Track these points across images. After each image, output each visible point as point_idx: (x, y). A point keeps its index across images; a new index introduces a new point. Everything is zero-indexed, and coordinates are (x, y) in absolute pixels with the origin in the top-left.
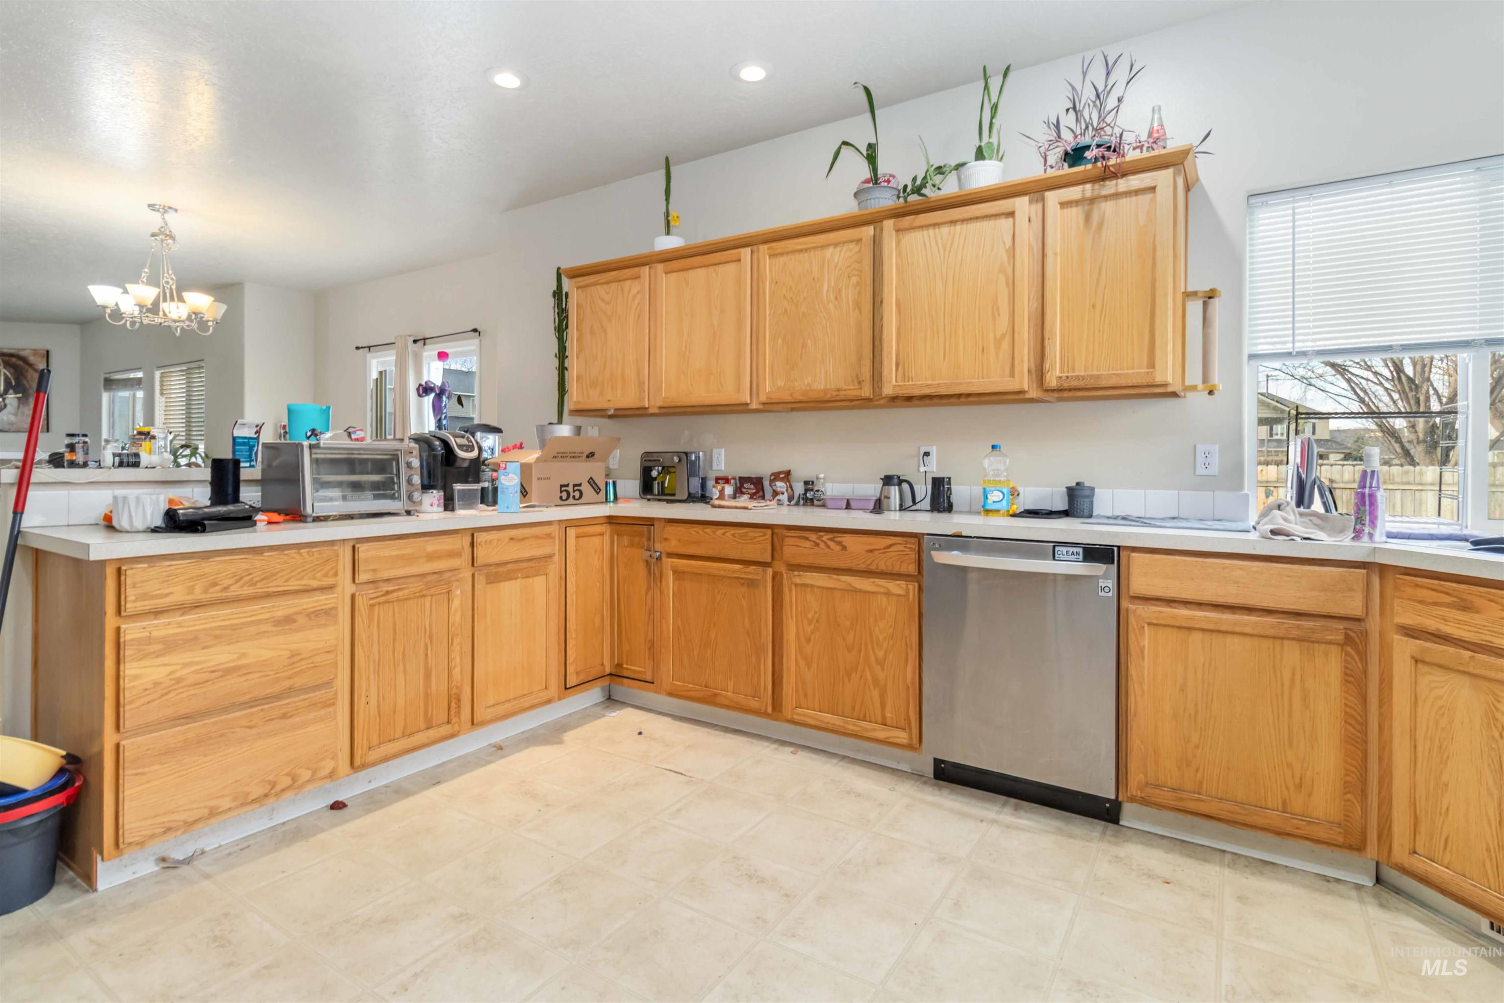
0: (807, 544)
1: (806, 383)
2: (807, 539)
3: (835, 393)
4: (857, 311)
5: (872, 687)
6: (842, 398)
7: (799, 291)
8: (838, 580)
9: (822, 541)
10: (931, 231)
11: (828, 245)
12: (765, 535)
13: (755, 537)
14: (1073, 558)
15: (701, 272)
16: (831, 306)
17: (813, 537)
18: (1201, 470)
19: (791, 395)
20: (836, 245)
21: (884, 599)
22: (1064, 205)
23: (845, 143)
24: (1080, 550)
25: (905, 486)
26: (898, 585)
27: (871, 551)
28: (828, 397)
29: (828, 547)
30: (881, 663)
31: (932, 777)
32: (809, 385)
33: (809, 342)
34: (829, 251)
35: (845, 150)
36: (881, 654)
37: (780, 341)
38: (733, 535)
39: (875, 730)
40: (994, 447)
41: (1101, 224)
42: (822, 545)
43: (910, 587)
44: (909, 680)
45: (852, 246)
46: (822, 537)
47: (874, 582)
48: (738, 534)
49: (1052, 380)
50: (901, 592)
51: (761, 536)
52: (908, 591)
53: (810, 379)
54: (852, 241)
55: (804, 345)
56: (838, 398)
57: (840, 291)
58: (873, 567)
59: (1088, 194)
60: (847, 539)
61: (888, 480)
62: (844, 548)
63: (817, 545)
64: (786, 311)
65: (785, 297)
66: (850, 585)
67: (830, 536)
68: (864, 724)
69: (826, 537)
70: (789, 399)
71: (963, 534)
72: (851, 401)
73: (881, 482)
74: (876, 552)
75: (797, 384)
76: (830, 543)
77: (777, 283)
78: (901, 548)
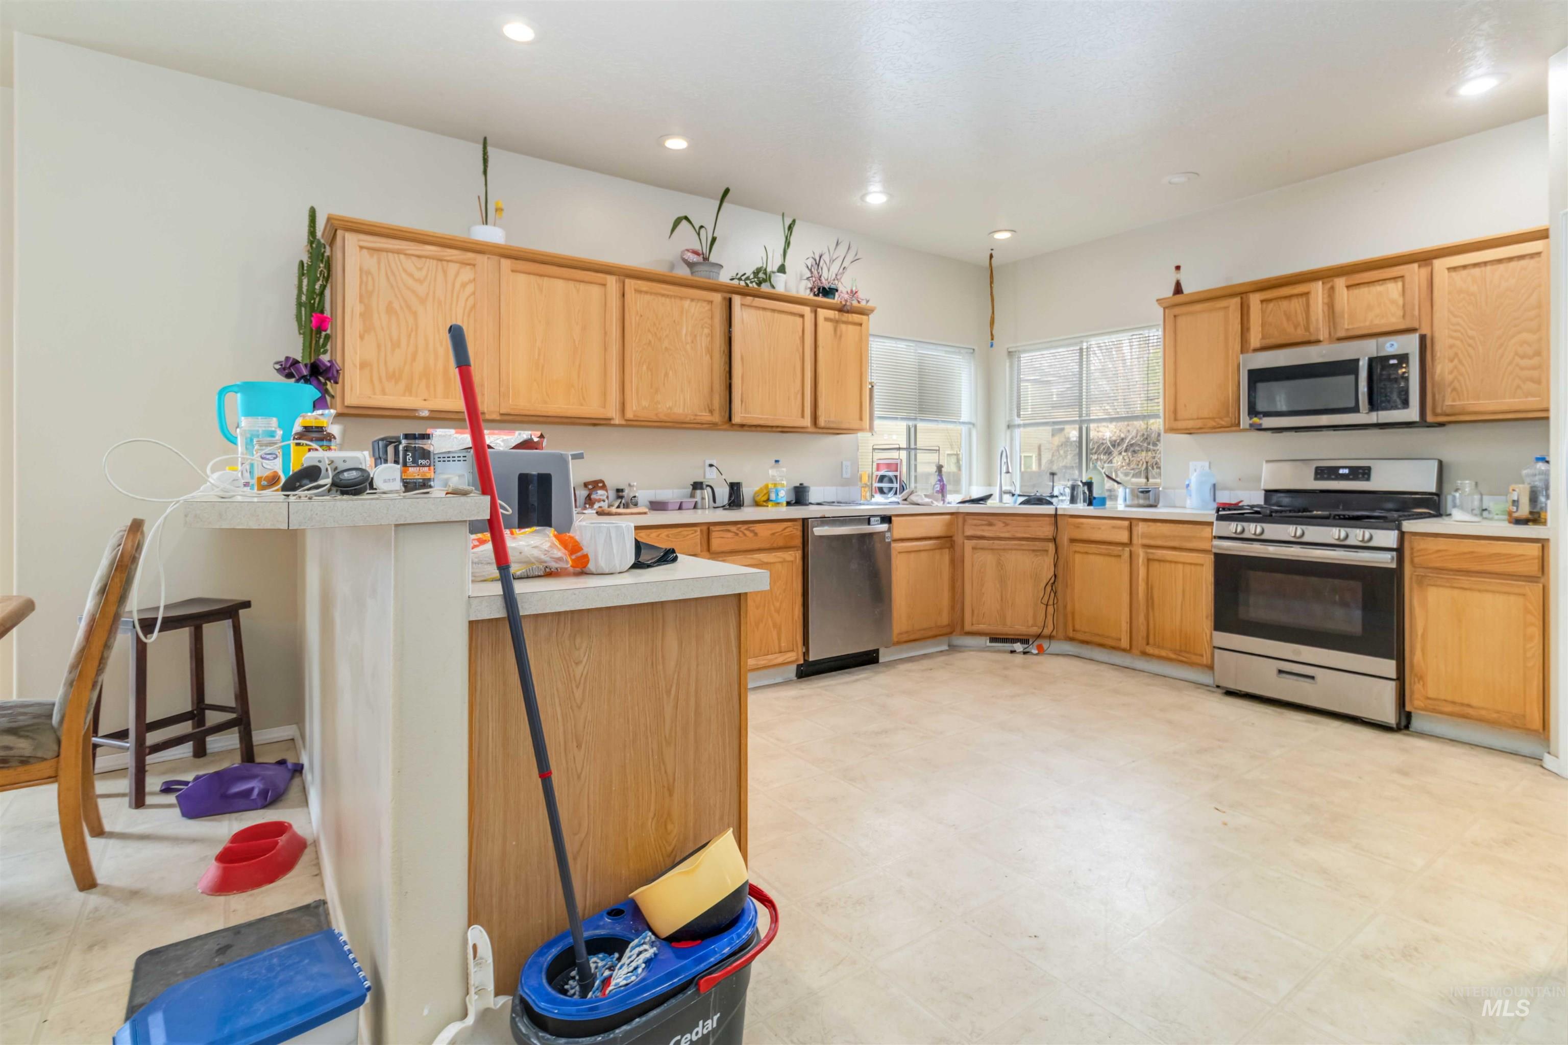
0: (729, 535)
1: (668, 406)
2: (729, 531)
3: (692, 417)
4: (708, 356)
5: (772, 629)
6: (699, 421)
7: (662, 328)
8: (752, 558)
9: (741, 531)
10: (761, 312)
11: (686, 298)
12: (696, 531)
13: (688, 535)
14: (876, 523)
15: (560, 283)
16: (688, 347)
17: (733, 528)
18: (845, 476)
19: (656, 415)
20: (692, 300)
21: (779, 566)
22: (827, 319)
23: (686, 218)
24: (879, 518)
25: (709, 489)
26: (790, 554)
27: (773, 534)
28: (688, 420)
29: (745, 535)
30: (778, 611)
31: (796, 678)
32: (670, 408)
33: (671, 372)
34: (687, 303)
35: (684, 222)
36: (777, 604)
37: (645, 368)
38: (668, 536)
39: (776, 658)
40: (777, 461)
41: (841, 336)
42: (741, 534)
43: (797, 555)
44: (796, 617)
45: (705, 304)
46: (740, 528)
47: (775, 556)
48: (672, 534)
49: (822, 422)
50: (792, 559)
51: (693, 533)
52: (796, 558)
53: (671, 404)
54: (705, 301)
55: (666, 375)
56: (695, 421)
57: (695, 336)
58: (775, 545)
59: (837, 317)
60: (758, 528)
61: (697, 486)
62: (756, 534)
63: (737, 534)
64: (650, 342)
65: (649, 331)
66: (760, 560)
67: (746, 526)
68: (769, 657)
69: (743, 527)
70: (655, 418)
71: (826, 516)
72: (702, 424)
73: (691, 487)
74: (777, 534)
75: (659, 406)
76: (747, 532)
77: (641, 316)
78: (791, 529)
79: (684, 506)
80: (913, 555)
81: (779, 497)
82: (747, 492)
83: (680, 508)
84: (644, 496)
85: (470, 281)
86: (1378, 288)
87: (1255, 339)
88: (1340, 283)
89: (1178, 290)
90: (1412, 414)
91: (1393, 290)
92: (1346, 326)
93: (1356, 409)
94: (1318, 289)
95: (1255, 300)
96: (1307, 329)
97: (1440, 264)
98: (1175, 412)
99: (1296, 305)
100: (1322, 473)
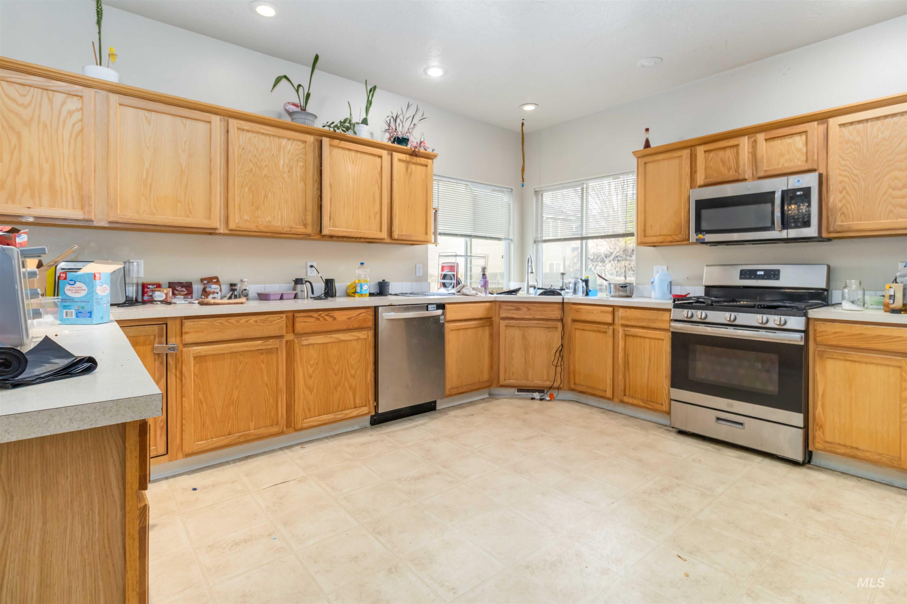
0: (312, 320)
1: (267, 220)
2: (311, 317)
3: (289, 229)
4: (302, 183)
5: (348, 390)
6: (294, 232)
7: (262, 160)
8: (332, 337)
9: (322, 317)
10: (347, 152)
11: (284, 138)
12: (282, 318)
13: (274, 321)
14: (433, 309)
15: (169, 118)
16: (285, 175)
17: (315, 315)
18: (418, 275)
19: (257, 227)
20: (289, 139)
21: (355, 343)
22: (400, 160)
23: (285, 77)
24: (435, 306)
25: (308, 284)
26: (364, 334)
27: (349, 318)
28: (284, 231)
29: (325, 320)
30: (353, 377)
31: (370, 425)
32: (269, 221)
33: (270, 194)
34: (284, 142)
35: (284, 81)
36: (353, 372)
37: (246, 189)
38: (256, 321)
39: (352, 412)
40: (362, 264)
41: (411, 173)
42: (321, 319)
43: (369, 333)
44: (368, 381)
45: (300, 143)
46: (321, 314)
47: (351, 335)
48: (260, 320)
49: (396, 235)
50: (365, 337)
51: (279, 319)
52: (368, 336)
53: (270, 219)
54: (299, 141)
55: (266, 196)
56: (290, 232)
57: (292, 167)
58: (351, 327)
59: (408, 159)
60: (336, 314)
61: (298, 281)
62: (335, 319)
63: (318, 319)
64: (251, 170)
65: (250, 160)
66: (338, 339)
67: (326, 313)
68: (345, 412)
69: (323, 314)
70: (255, 229)
72: (298, 234)
73: (294, 282)
74: (352, 319)
75: (260, 220)
76: (327, 318)
77: (243, 149)
78: (364, 314)
79: (285, 297)
80: (461, 331)
81: (363, 290)
82: (339, 286)
83: (281, 298)
84: (253, 289)
85: (77, 110)
86: (788, 140)
87: (700, 179)
88: (761, 137)
89: (647, 145)
90: (811, 231)
91: (799, 141)
92: (764, 168)
93: (771, 228)
94: (745, 142)
95: (700, 150)
96: (737, 170)
97: (833, 122)
98: (645, 230)
99: (729, 154)
100: (745, 274)
